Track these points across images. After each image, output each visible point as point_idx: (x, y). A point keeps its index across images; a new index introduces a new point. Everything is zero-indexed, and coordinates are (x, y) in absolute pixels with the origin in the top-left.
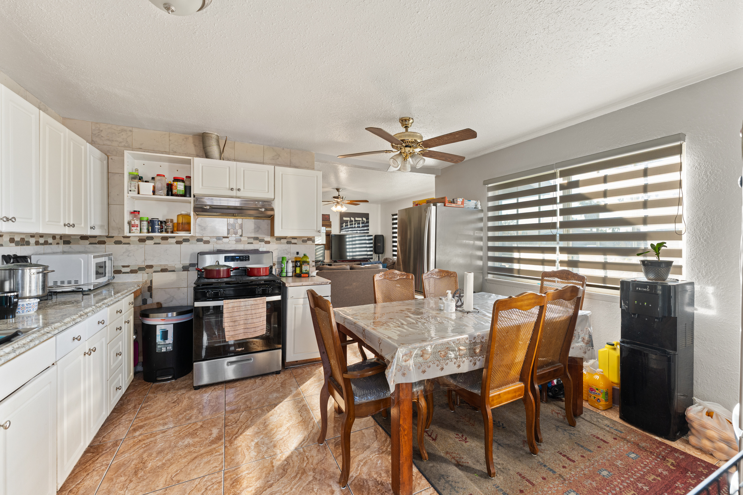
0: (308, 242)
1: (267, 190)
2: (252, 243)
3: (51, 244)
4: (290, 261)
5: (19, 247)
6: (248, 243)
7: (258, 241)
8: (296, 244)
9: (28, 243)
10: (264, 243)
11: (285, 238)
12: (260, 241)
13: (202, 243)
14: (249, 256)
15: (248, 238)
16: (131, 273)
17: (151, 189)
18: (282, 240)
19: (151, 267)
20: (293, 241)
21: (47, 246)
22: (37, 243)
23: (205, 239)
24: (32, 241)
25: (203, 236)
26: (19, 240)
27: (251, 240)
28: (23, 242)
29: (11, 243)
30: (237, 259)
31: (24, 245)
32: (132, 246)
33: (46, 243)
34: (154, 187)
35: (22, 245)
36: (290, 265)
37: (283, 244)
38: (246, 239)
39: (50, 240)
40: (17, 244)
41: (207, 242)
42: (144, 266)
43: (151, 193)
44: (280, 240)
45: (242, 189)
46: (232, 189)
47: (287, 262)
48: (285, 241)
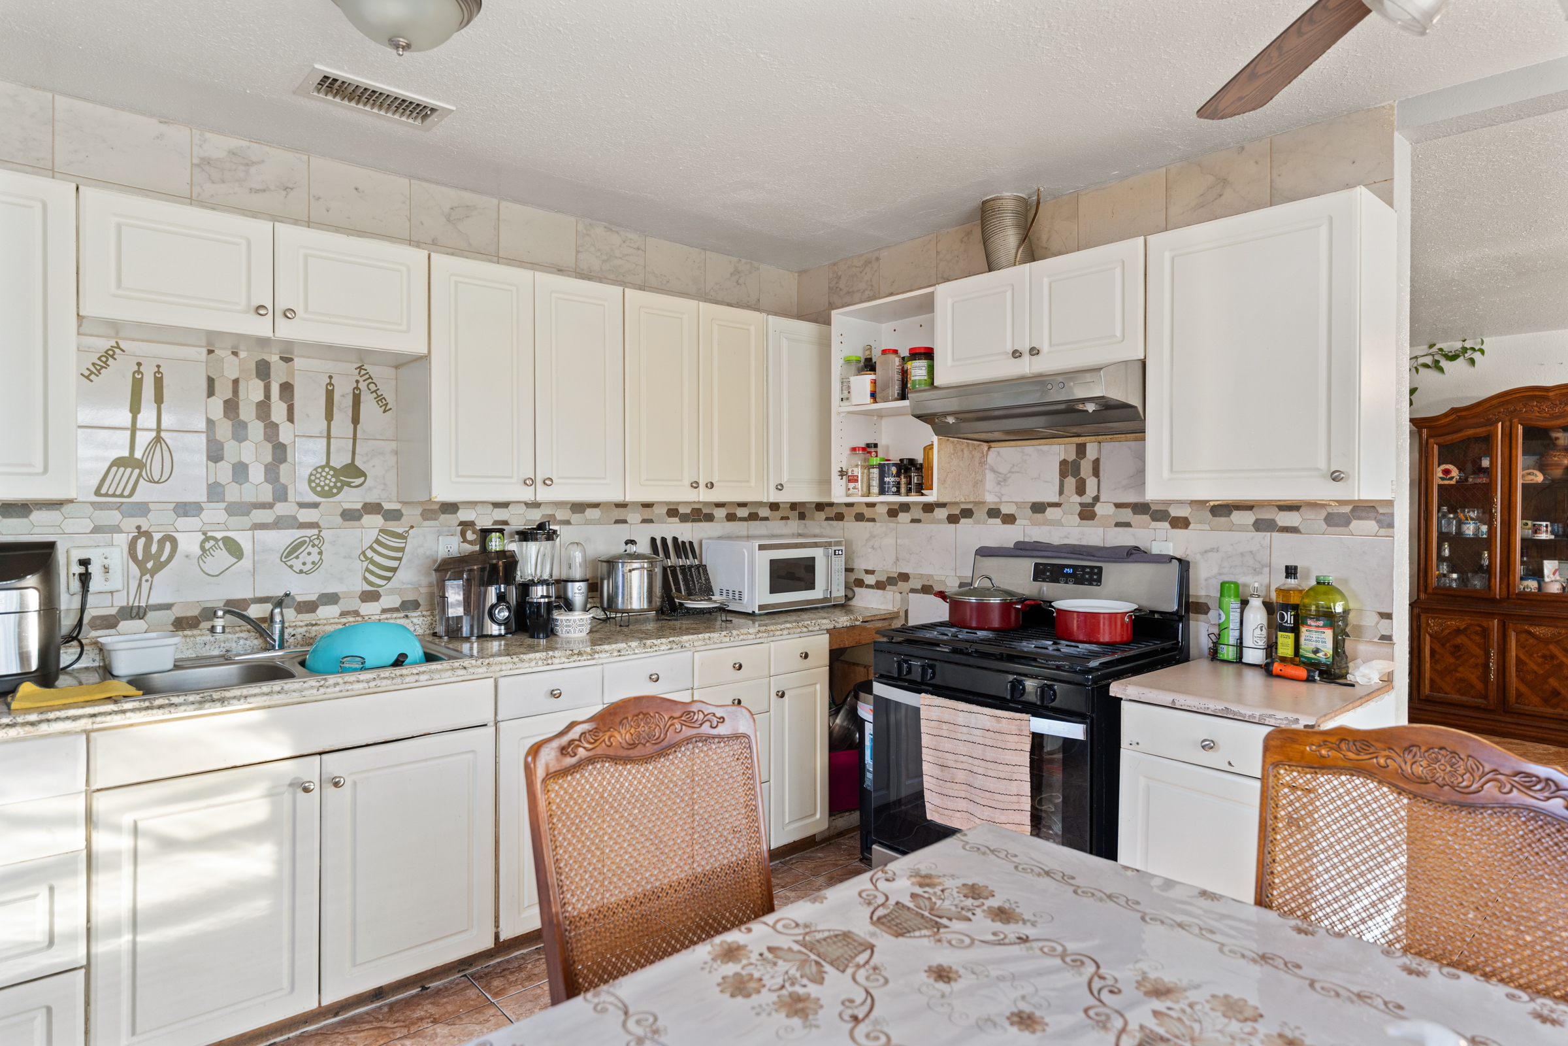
0: (1355, 525)
1: (1118, 334)
2: (1128, 525)
3: (766, 519)
4: (1256, 603)
5: (688, 525)
6: (1118, 525)
7: (1147, 518)
8: (1293, 530)
9: (709, 518)
10: (1166, 525)
11: (1248, 507)
12: (1154, 519)
13: (998, 521)
14: (1100, 569)
15: (1118, 506)
16: (878, 588)
17: (868, 388)
18: (1237, 517)
19: (904, 577)
20: (1284, 519)
21: (757, 523)
22: (731, 517)
23: (1005, 510)
24: (720, 513)
25: (1001, 502)
26: (689, 511)
27: (1126, 515)
28: (699, 515)
29: (669, 516)
30: (1068, 575)
31: (700, 521)
32: (878, 524)
33: (753, 517)
34: (874, 382)
35: (694, 521)
36: (1256, 616)
37: (1242, 528)
38: (1111, 510)
39: (764, 512)
40: (684, 518)
41: (1009, 519)
42: (896, 576)
43: (868, 399)
44: (1229, 514)
45: (1045, 348)
46: (1016, 354)
47: (1244, 603)
48: (1248, 518)
